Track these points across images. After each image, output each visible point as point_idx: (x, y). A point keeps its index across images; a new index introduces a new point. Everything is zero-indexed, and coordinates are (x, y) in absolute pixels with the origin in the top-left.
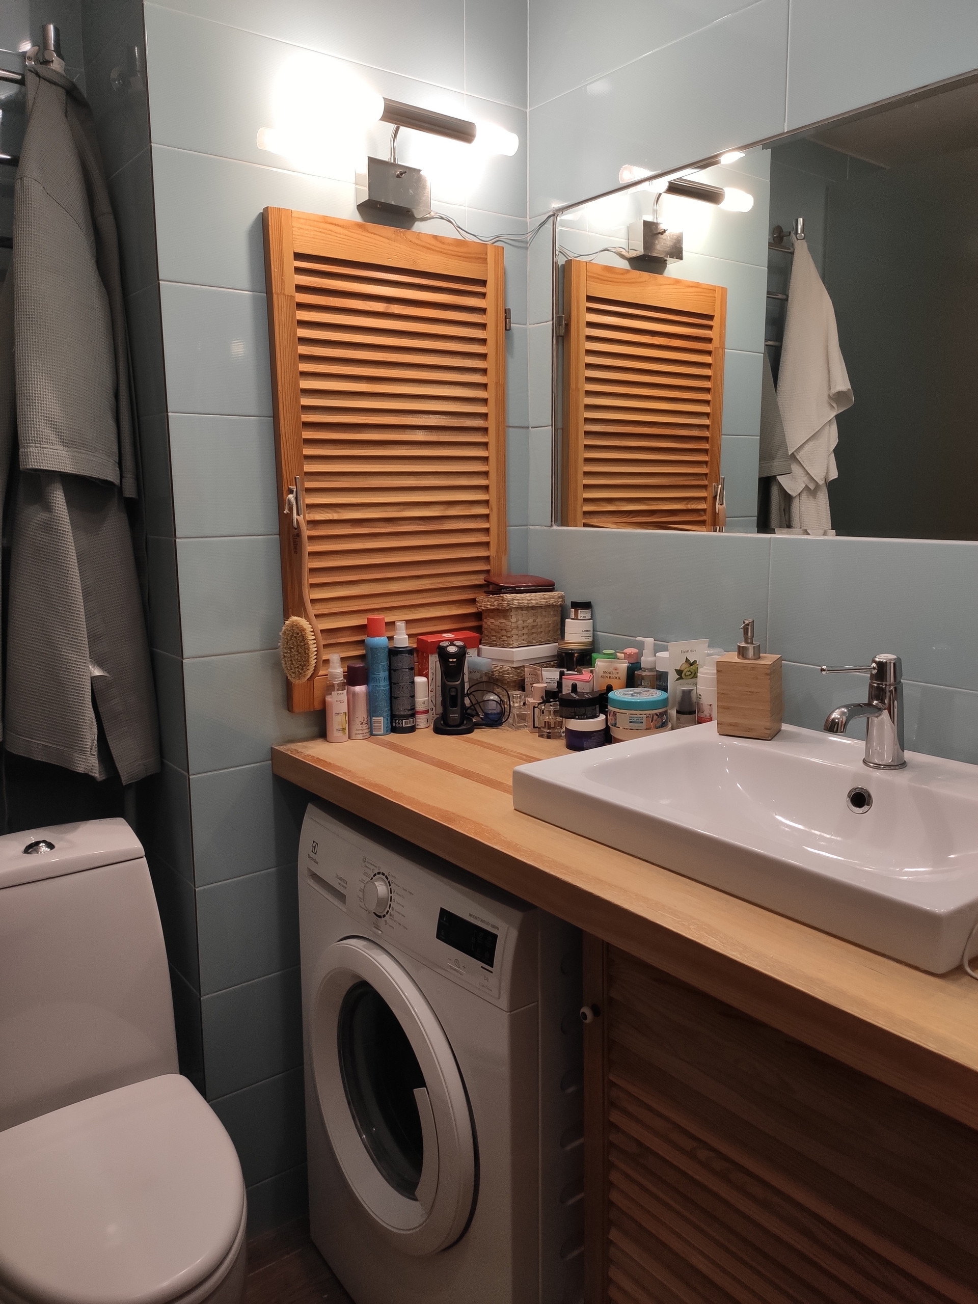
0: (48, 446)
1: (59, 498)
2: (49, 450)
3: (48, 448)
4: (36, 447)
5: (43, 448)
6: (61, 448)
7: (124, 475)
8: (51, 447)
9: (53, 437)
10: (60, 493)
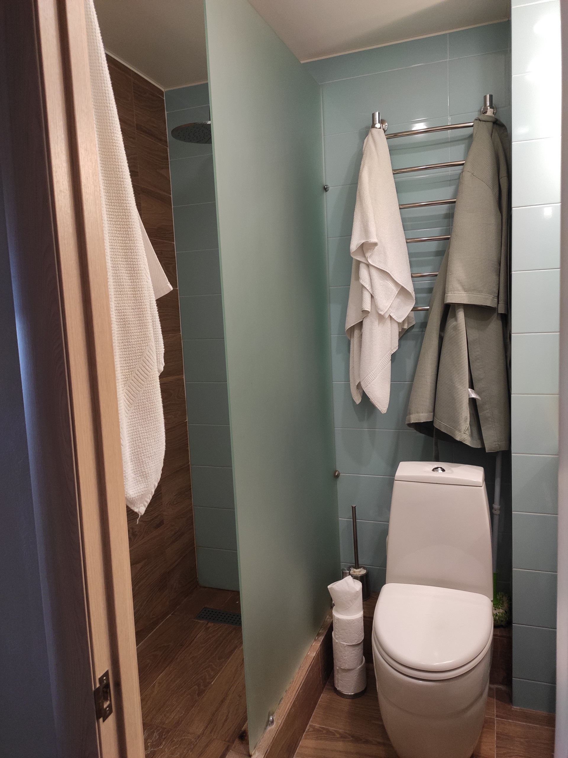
0: (457, 292)
1: (461, 315)
2: (457, 294)
3: (456, 293)
4: (451, 293)
5: (454, 293)
6: (463, 292)
7: (499, 302)
8: (459, 293)
9: (460, 288)
10: (462, 313)
